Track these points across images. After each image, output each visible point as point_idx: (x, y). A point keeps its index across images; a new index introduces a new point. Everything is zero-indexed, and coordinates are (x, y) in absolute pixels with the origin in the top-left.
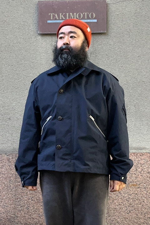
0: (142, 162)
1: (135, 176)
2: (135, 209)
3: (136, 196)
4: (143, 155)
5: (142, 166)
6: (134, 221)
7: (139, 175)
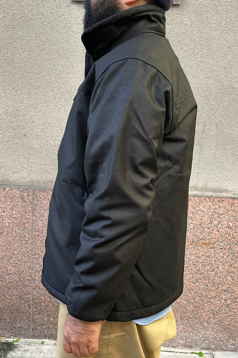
0: (220, 211)
1: (209, 230)
2: (204, 278)
3: (208, 259)
4: (223, 201)
5: (221, 217)
6: (202, 294)
7: (214, 230)
